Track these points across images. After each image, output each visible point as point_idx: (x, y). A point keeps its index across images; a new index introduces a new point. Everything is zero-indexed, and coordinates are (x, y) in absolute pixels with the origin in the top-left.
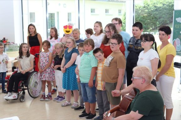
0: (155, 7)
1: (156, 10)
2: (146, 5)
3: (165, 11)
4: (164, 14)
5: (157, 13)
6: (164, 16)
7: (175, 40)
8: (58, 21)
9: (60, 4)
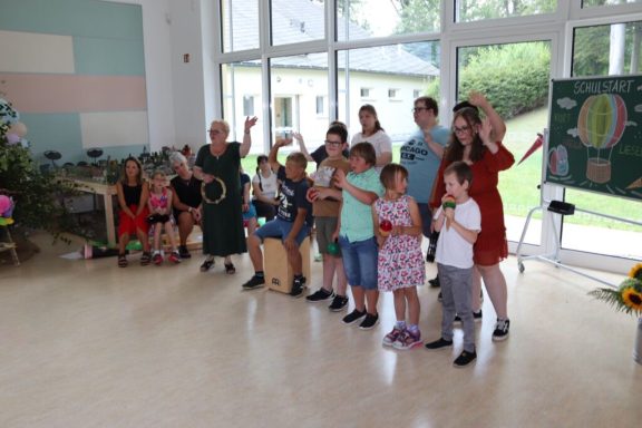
0: (486, 85)
1: (488, 91)
2: (469, 82)
3: (505, 93)
4: (504, 99)
5: (490, 96)
6: (502, 103)
7: (553, 149)
8: (298, 112)
9: (300, 81)
